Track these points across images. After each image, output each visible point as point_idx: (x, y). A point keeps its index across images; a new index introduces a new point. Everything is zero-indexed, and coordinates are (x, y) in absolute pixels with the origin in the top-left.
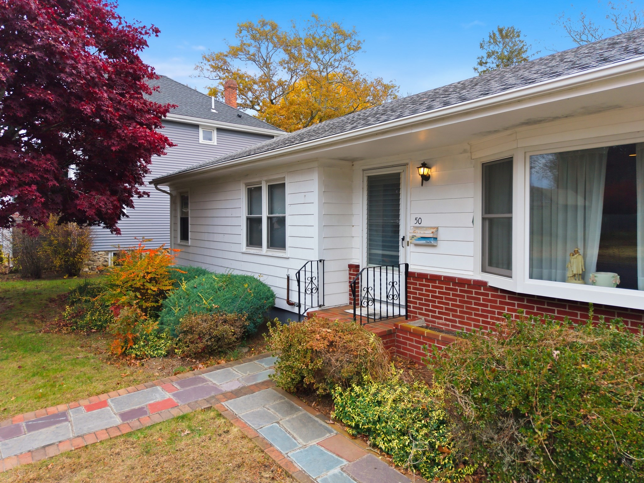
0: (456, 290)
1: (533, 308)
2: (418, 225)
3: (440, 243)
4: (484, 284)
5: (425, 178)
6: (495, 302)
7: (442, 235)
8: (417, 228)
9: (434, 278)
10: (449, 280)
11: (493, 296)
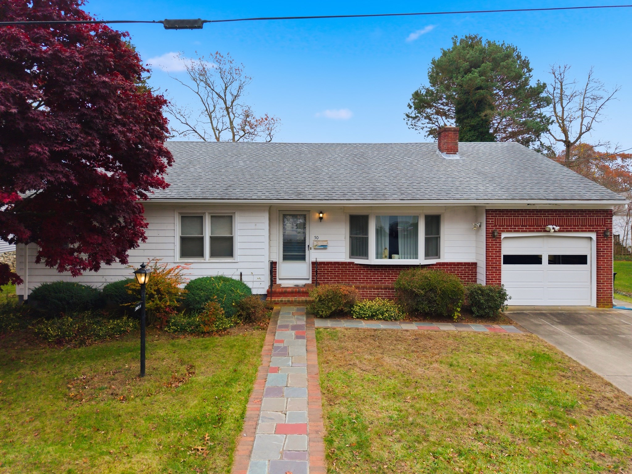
0: (340, 267)
1: (372, 270)
2: (316, 239)
3: (328, 247)
4: (353, 263)
5: (321, 218)
6: (357, 269)
7: (330, 244)
8: (316, 241)
9: (328, 263)
10: (335, 263)
11: (356, 267)
